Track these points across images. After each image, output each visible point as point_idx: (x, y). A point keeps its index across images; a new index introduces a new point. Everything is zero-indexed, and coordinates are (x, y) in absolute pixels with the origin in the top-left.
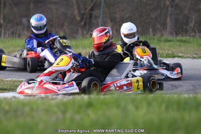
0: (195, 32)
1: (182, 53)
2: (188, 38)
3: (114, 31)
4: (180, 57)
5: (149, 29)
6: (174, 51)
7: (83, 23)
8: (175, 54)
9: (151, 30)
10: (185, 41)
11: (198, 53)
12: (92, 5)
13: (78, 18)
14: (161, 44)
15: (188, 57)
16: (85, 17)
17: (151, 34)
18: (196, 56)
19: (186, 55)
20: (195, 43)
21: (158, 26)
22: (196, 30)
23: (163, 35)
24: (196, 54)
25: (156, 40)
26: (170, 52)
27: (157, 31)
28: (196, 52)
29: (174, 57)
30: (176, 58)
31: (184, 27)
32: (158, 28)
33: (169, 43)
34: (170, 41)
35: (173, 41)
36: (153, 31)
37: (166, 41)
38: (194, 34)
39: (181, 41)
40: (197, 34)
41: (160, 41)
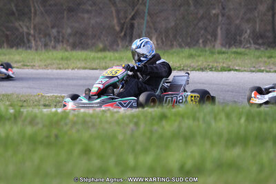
0: (250, 43)
1: (239, 66)
2: (243, 50)
3: (160, 42)
4: (236, 70)
5: (199, 40)
6: (230, 63)
7: (123, 34)
8: (231, 67)
9: (201, 41)
10: (240, 53)
11: (256, 66)
12: (132, 14)
13: (117, 28)
14: (215, 56)
15: (245, 71)
16: (125, 26)
17: (201, 45)
18: (254, 69)
19: (243, 69)
20: (252, 56)
21: (209, 37)
22: (252, 42)
23: (214, 46)
24: (254, 67)
25: (208, 52)
26: (225, 65)
27: (208, 42)
28: (254, 65)
29: (230, 70)
30: (232, 72)
31: (238, 37)
32: (208, 39)
33: (224, 55)
34: (224, 53)
35: (227, 53)
36: (203, 42)
37: (220, 53)
38: (249, 45)
39: (236, 53)
40: (252, 45)
41: (212, 53)
